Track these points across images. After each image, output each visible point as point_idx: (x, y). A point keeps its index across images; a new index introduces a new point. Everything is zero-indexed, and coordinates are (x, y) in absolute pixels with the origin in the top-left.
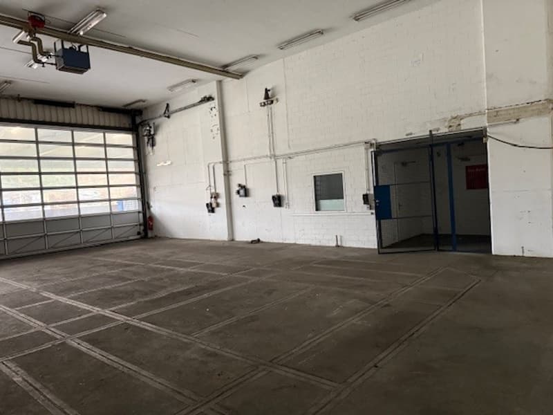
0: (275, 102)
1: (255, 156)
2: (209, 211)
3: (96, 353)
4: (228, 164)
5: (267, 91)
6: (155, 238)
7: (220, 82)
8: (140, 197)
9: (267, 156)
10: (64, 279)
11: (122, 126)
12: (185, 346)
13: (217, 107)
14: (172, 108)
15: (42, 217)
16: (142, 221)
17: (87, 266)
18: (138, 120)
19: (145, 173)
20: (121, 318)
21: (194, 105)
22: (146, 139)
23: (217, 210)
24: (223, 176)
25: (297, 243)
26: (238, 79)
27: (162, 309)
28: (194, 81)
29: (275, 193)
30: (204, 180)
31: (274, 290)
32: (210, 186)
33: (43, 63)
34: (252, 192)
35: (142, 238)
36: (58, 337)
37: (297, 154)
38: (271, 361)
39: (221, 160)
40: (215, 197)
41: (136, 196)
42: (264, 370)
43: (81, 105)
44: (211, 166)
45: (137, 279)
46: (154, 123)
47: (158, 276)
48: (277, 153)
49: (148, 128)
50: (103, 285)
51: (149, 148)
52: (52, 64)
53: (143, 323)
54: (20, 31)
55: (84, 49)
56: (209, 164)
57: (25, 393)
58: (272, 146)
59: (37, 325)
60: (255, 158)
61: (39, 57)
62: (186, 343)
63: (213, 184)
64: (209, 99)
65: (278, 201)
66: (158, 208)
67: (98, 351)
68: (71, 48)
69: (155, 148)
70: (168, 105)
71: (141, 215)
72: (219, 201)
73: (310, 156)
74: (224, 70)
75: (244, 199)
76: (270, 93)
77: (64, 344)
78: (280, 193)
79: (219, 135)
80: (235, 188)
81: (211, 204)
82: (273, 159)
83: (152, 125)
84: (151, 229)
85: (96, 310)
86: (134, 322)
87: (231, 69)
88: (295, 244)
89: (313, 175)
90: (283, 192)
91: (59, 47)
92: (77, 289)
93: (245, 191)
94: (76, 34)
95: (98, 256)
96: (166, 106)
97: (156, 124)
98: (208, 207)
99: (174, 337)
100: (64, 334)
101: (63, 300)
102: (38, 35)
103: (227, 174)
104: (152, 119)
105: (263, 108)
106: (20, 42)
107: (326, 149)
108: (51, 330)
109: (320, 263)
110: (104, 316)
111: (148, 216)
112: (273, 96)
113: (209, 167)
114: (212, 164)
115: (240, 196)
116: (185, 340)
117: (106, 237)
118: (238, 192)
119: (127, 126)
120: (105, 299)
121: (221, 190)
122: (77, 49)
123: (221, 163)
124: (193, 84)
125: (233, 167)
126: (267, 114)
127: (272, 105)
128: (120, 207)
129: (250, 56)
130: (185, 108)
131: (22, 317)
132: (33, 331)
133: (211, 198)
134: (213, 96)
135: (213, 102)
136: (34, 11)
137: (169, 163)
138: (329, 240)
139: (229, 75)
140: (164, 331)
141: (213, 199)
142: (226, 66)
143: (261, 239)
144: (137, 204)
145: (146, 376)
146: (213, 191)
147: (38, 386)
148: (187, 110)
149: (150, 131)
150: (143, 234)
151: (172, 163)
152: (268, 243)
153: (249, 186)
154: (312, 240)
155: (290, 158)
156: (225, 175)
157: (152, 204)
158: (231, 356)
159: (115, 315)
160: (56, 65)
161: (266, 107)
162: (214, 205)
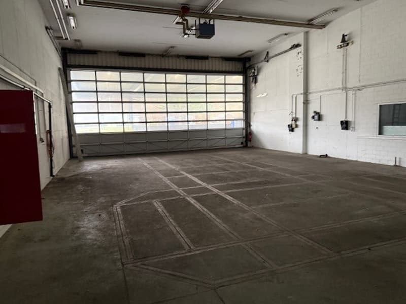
0: (350, 44)
1: (330, 88)
2: (290, 130)
3: (198, 205)
4: (307, 95)
5: (344, 36)
6: (252, 147)
7: (307, 33)
8: (244, 118)
9: (339, 89)
10: (193, 166)
11: (237, 70)
12: (245, 211)
13: (303, 52)
14: (271, 55)
15: (187, 129)
16: (244, 135)
17: (207, 160)
18: (247, 65)
19: (249, 102)
20: (216, 191)
21: (286, 51)
22: (251, 78)
23: (296, 130)
24: (302, 104)
25: (359, 160)
26: (321, 29)
27: (240, 190)
28: (286, 34)
29: (343, 119)
30: (288, 108)
31: (320, 191)
32: (292, 112)
33: (189, 35)
34: (324, 118)
35: (244, 147)
36: (182, 195)
37: (366, 86)
38: (294, 230)
39: (302, 92)
40: (295, 120)
41: (242, 118)
42: (286, 234)
43: (212, 57)
44: (294, 97)
45: (232, 170)
46: (257, 67)
47: (245, 170)
48: (349, 85)
49: (253, 71)
50: (213, 171)
51: (253, 85)
52: (194, 35)
53: (227, 195)
54: (176, 16)
55: (212, 23)
56: (293, 95)
57: (162, 217)
58: (345, 80)
59: (175, 187)
60: (329, 90)
61: (187, 31)
62: (246, 210)
63: (294, 111)
64: (298, 46)
65: (345, 125)
66: (256, 126)
67: (199, 204)
68: (204, 23)
69: (257, 84)
70: (268, 53)
71: (244, 131)
72: (298, 123)
73: (377, 88)
74: (310, 24)
75: (317, 122)
76: (346, 38)
77: (184, 198)
78: (349, 119)
79: (302, 74)
80: (311, 114)
81: (292, 125)
82: (344, 91)
83: (256, 68)
84: (250, 141)
85: (204, 184)
86: (222, 194)
87: (315, 22)
88: (357, 161)
89: (379, 104)
90: (350, 119)
91: (198, 23)
92: (198, 172)
93: (319, 117)
94: (207, 13)
95: (215, 155)
96: (266, 53)
97: (259, 67)
98: (289, 128)
99: (241, 205)
100: (185, 194)
101: (190, 176)
102: (186, 18)
103: (306, 103)
104: (256, 64)
105: (339, 49)
106: (177, 23)
107: (394, 82)
108: (180, 191)
109: (370, 177)
110: (208, 188)
111: (249, 132)
112: (349, 39)
113: (292, 97)
114: (295, 96)
115: (315, 120)
116: (246, 209)
117: (222, 144)
118: (313, 117)
119: (240, 70)
120: (211, 179)
121: (300, 115)
122: (208, 23)
123: (301, 94)
124: (286, 36)
125: (311, 97)
126: (342, 54)
127: (348, 47)
128: (232, 125)
129: (331, 10)
130: (279, 54)
131: (168, 182)
132: (171, 190)
133: (292, 120)
134: (300, 43)
135: (300, 48)
136: (184, 3)
137: (265, 94)
138: (388, 161)
139: (314, 27)
140: (236, 202)
141: (293, 122)
142: (311, 20)
143: (329, 155)
144: (242, 124)
145: (218, 221)
146: (294, 116)
147: (168, 215)
148: (280, 56)
149: (254, 73)
150: (245, 144)
151: (267, 95)
152: (334, 158)
153: (322, 113)
154: (373, 159)
155: (359, 90)
156: (304, 103)
157: (252, 124)
158: (270, 222)
159: (213, 188)
160: (195, 34)
161: (342, 49)
162: (294, 126)
